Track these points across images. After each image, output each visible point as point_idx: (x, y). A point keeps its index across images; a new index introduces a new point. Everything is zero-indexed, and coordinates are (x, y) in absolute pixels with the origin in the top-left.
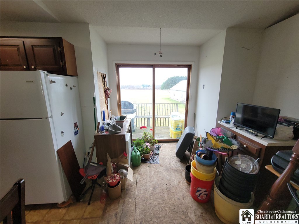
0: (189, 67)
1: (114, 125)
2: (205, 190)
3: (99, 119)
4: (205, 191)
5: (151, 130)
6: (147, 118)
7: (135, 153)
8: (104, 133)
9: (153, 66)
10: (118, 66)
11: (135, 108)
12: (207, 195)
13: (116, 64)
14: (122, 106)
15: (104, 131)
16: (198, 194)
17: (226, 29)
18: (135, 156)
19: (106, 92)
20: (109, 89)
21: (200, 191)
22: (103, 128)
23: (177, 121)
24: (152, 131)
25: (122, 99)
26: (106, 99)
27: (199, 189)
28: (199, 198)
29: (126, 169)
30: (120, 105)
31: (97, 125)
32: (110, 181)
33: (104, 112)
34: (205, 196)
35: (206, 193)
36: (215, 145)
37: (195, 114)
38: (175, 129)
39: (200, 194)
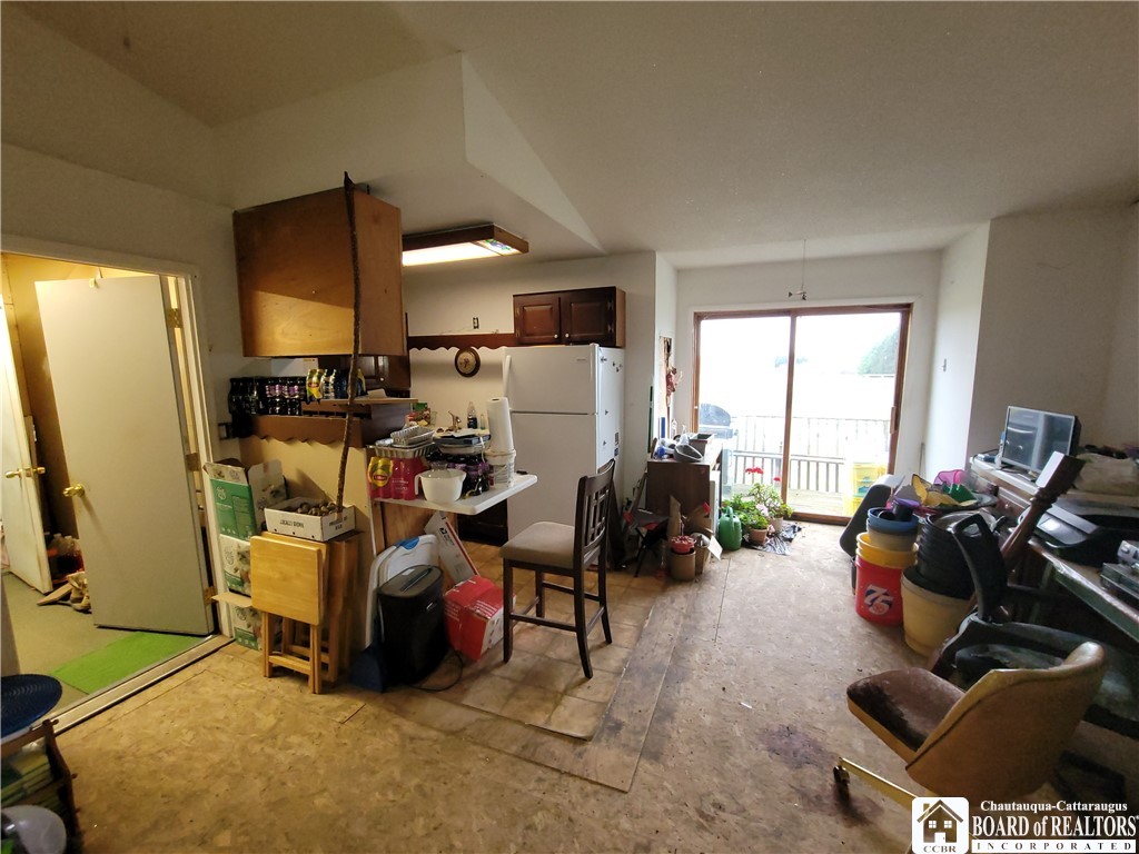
0: (906, 309)
1: (686, 446)
2: (885, 591)
3: (656, 433)
4: (886, 594)
5: (777, 479)
6: (772, 460)
7: (727, 519)
8: (666, 460)
9: (793, 313)
10: (699, 317)
11: (733, 426)
12: (890, 604)
13: (695, 313)
14: (701, 417)
15: (666, 456)
16: (867, 601)
17: (989, 223)
18: (729, 523)
19: (668, 376)
20: (674, 371)
21: (872, 592)
22: (662, 451)
23: (863, 466)
24: (780, 483)
25: (702, 400)
26: (668, 395)
27: (871, 587)
28: (871, 609)
29: (709, 535)
30: (697, 410)
31: (651, 444)
32: (678, 542)
33: (663, 419)
34: (886, 607)
35: (889, 598)
36: (927, 502)
37: (923, 447)
38: (857, 490)
39: (873, 601)
